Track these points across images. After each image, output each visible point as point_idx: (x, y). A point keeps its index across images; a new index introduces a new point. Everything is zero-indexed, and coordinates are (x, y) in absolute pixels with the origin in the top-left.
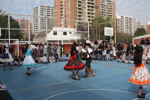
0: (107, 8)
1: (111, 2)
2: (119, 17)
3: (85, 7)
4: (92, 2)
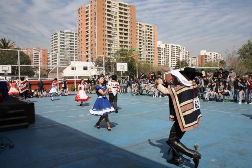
0: (146, 34)
1: (151, 27)
2: (163, 46)
3: (116, 35)
4: (126, 28)
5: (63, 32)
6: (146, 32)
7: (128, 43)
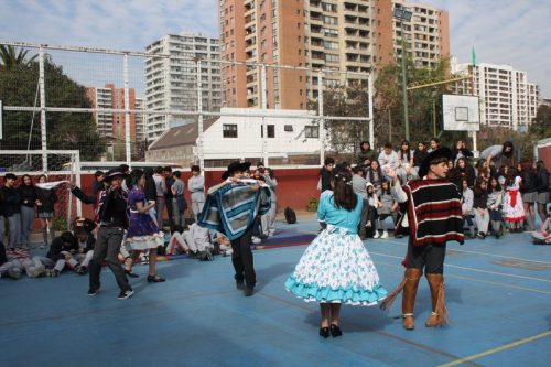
0: (417, 35)
1: (431, 13)
3: (336, 35)
4: (363, 15)
5: (178, 37)
6: (417, 28)
7: (371, 59)
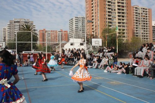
1: (146, 9)
3: (115, 17)
6: (142, 14)
7: (125, 23)
